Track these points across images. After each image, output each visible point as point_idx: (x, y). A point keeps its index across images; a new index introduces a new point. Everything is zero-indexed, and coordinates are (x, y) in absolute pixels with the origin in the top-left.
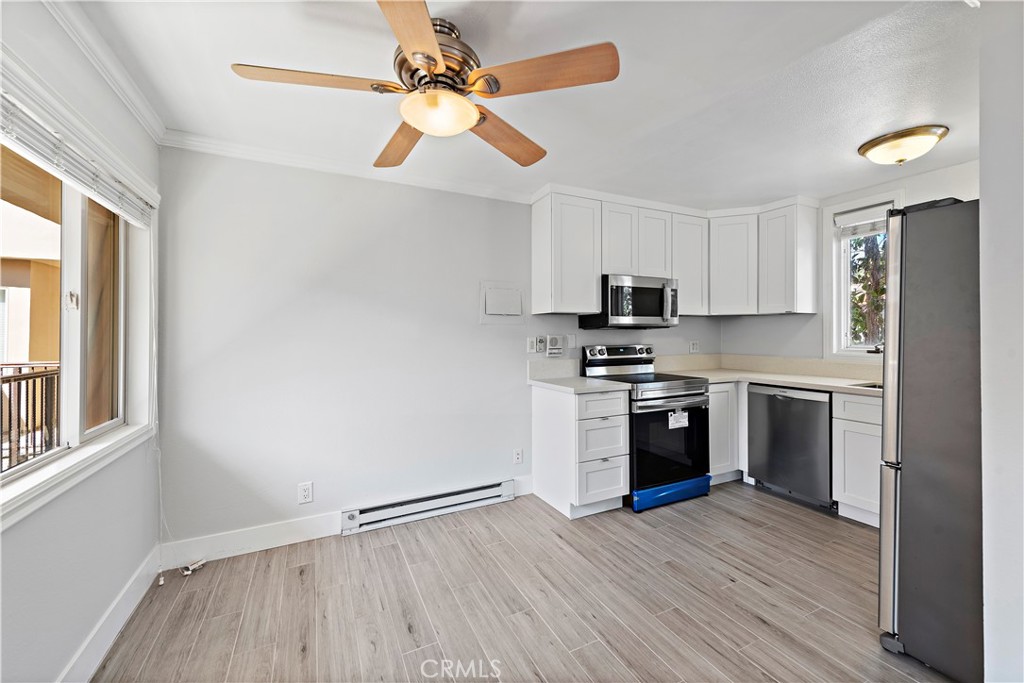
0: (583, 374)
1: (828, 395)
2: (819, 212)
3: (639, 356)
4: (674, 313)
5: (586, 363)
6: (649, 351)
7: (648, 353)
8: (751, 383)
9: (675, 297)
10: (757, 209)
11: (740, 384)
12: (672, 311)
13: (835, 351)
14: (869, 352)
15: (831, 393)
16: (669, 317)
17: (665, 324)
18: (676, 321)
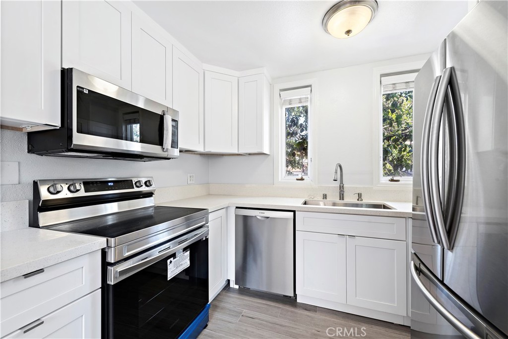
0: (34, 223)
1: (292, 213)
2: (271, 86)
3: (136, 189)
4: (174, 144)
5: (39, 206)
6: (148, 184)
7: (147, 186)
8: (237, 208)
9: (175, 128)
10: (237, 74)
11: (229, 209)
12: (173, 142)
13: (280, 180)
14: (297, 180)
15: (294, 212)
16: (169, 147)
17: (164, 155)
18: (176, 152)
